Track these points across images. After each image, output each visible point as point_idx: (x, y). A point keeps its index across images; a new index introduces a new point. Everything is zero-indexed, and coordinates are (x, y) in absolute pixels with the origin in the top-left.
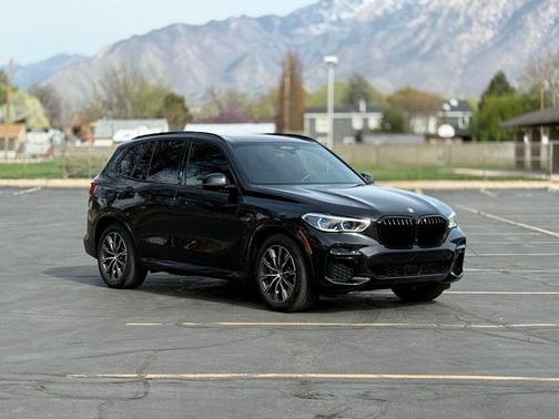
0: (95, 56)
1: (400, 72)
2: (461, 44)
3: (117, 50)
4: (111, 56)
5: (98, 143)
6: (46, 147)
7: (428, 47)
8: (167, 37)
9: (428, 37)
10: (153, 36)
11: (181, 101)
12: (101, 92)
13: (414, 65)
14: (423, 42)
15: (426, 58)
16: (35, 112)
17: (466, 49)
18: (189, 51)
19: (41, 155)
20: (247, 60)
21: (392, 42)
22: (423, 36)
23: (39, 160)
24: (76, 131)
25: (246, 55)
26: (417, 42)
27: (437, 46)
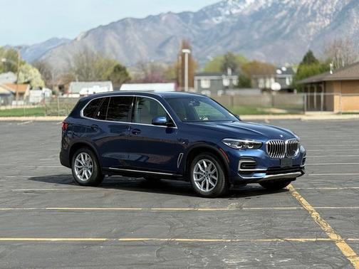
0: (76, 39)
1: (270, 47)
2: (309, 28)
3: (89, 35)
4: (85, 40)
5: (70, 96)
6: (41, 99)
7: (288, 30)
8: (122, 26)
9: (288, 24)
10: (112, 26)
11: (124, 69)
12: (73, 65)
13: (279, 42)
14: (285, 28)
15: (287, 37)
16: (35, 77)
17: (312, 31)
18: (135, 36)
19: (38, 103)
20: (172, 41)
21: (265, 28)
22: (284, 23)
23: (36, 106)
24: (61, 88)
25: (171, 37)
26: (281, 27)
27: (293, 30)
